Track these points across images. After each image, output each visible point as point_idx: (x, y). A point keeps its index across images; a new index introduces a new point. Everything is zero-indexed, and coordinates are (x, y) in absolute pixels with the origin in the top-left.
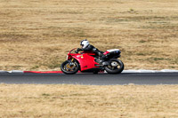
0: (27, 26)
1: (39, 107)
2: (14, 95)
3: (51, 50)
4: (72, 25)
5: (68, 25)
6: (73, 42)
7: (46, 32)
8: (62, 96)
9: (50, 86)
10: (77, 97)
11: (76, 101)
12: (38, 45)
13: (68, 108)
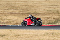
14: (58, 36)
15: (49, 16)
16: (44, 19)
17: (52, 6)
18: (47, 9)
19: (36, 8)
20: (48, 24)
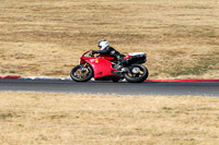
0: (144, 24)
1: (158, 123)
2: (128, 108)
3: (173, 54)
4: (199, 23)
5: (194, 23)
6: (201, 44)
7: (167, 31)
8: (187, 110)
9: (173, 97)
10: (206, 111)
11: (204, 116)
12: (158, 47)
13: (195, 125)
14: (208, 121)
15: (176, 47)
16: (157, 57)
17: (189, 11)
18: (171, 21)
19: (129, 17)
20: (173, 74)
